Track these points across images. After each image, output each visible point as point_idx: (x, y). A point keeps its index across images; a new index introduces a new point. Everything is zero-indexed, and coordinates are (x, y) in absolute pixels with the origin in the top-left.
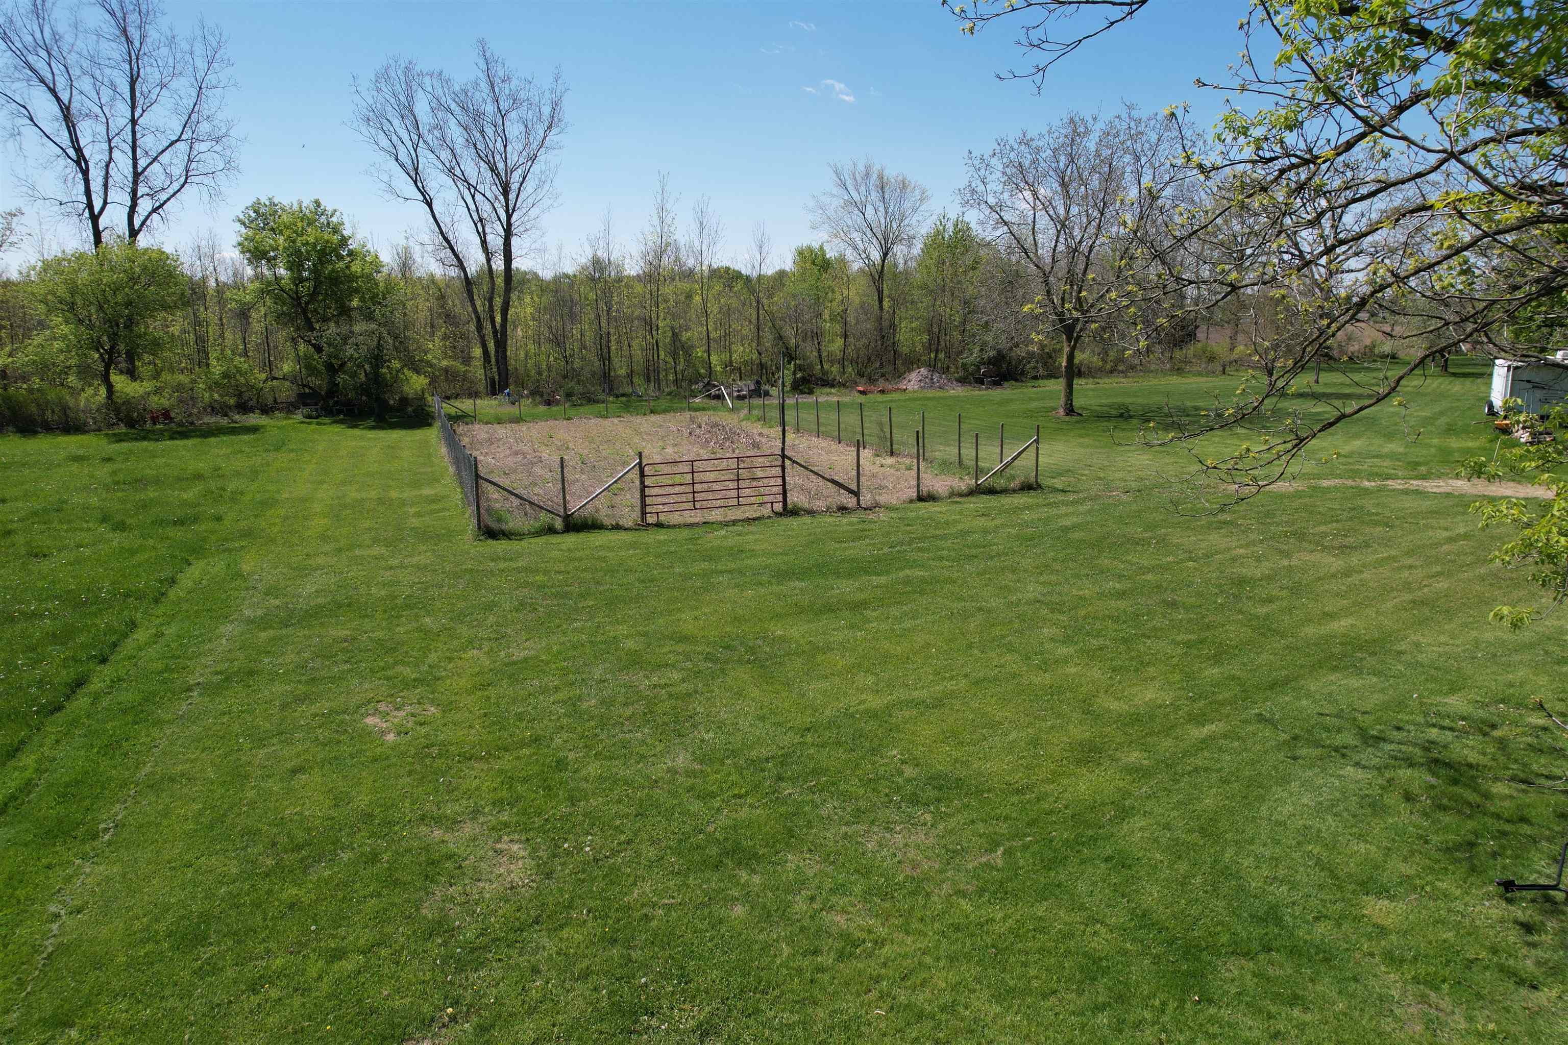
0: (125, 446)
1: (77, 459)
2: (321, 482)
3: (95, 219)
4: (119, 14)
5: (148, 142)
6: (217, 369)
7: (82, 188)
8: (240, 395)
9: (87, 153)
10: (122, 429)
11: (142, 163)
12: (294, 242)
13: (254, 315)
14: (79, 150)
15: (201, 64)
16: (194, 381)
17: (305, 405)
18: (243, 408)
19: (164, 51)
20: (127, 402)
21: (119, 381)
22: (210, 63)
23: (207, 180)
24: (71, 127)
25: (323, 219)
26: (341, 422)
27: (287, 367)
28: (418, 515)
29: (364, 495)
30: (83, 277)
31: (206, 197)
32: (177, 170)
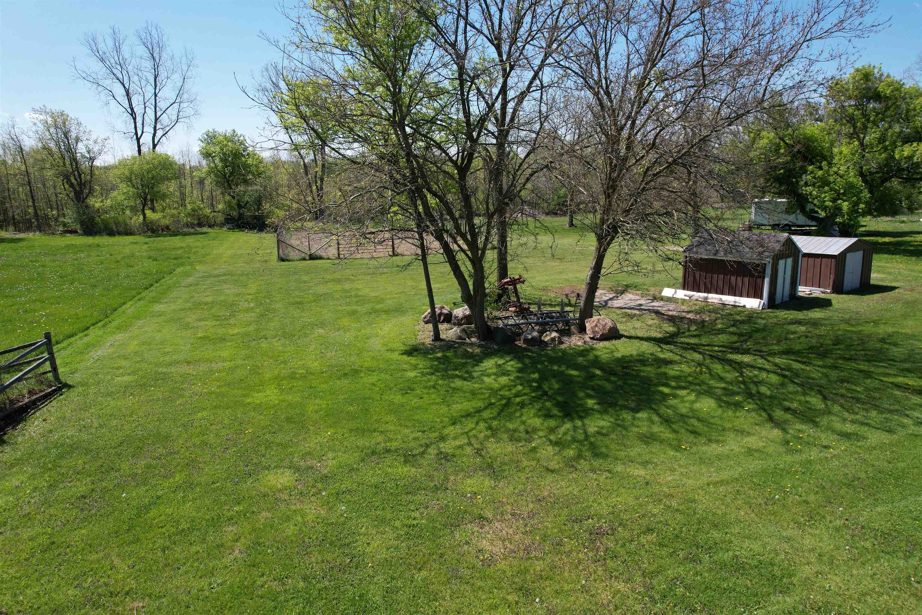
0: (152, 239)
1: (133, 243)
2: (229, 249)
3: (138, 140)
4: (150, 47)
5: (162, 105)
6: (189, 207)
7: (133, 126)
8: (199, 219)
9: (135, 110)
10: (149, 233)
11: (159, 114)
12: (222, 150)
13: (206, 182)
14: (132, 109)
15: (185, 68)
16: (179, 213)
17: (228, 223)
18: (200, 225)
19: (169, 62)
20: (151, 222)
21: (148, 213)
22: (189, 67)
23: (186, 120)
24: (129, 100)
25: (236, 138)
27: (220, 207)
30: (136, 167)
31: (186, 128)
32: (174, 118)
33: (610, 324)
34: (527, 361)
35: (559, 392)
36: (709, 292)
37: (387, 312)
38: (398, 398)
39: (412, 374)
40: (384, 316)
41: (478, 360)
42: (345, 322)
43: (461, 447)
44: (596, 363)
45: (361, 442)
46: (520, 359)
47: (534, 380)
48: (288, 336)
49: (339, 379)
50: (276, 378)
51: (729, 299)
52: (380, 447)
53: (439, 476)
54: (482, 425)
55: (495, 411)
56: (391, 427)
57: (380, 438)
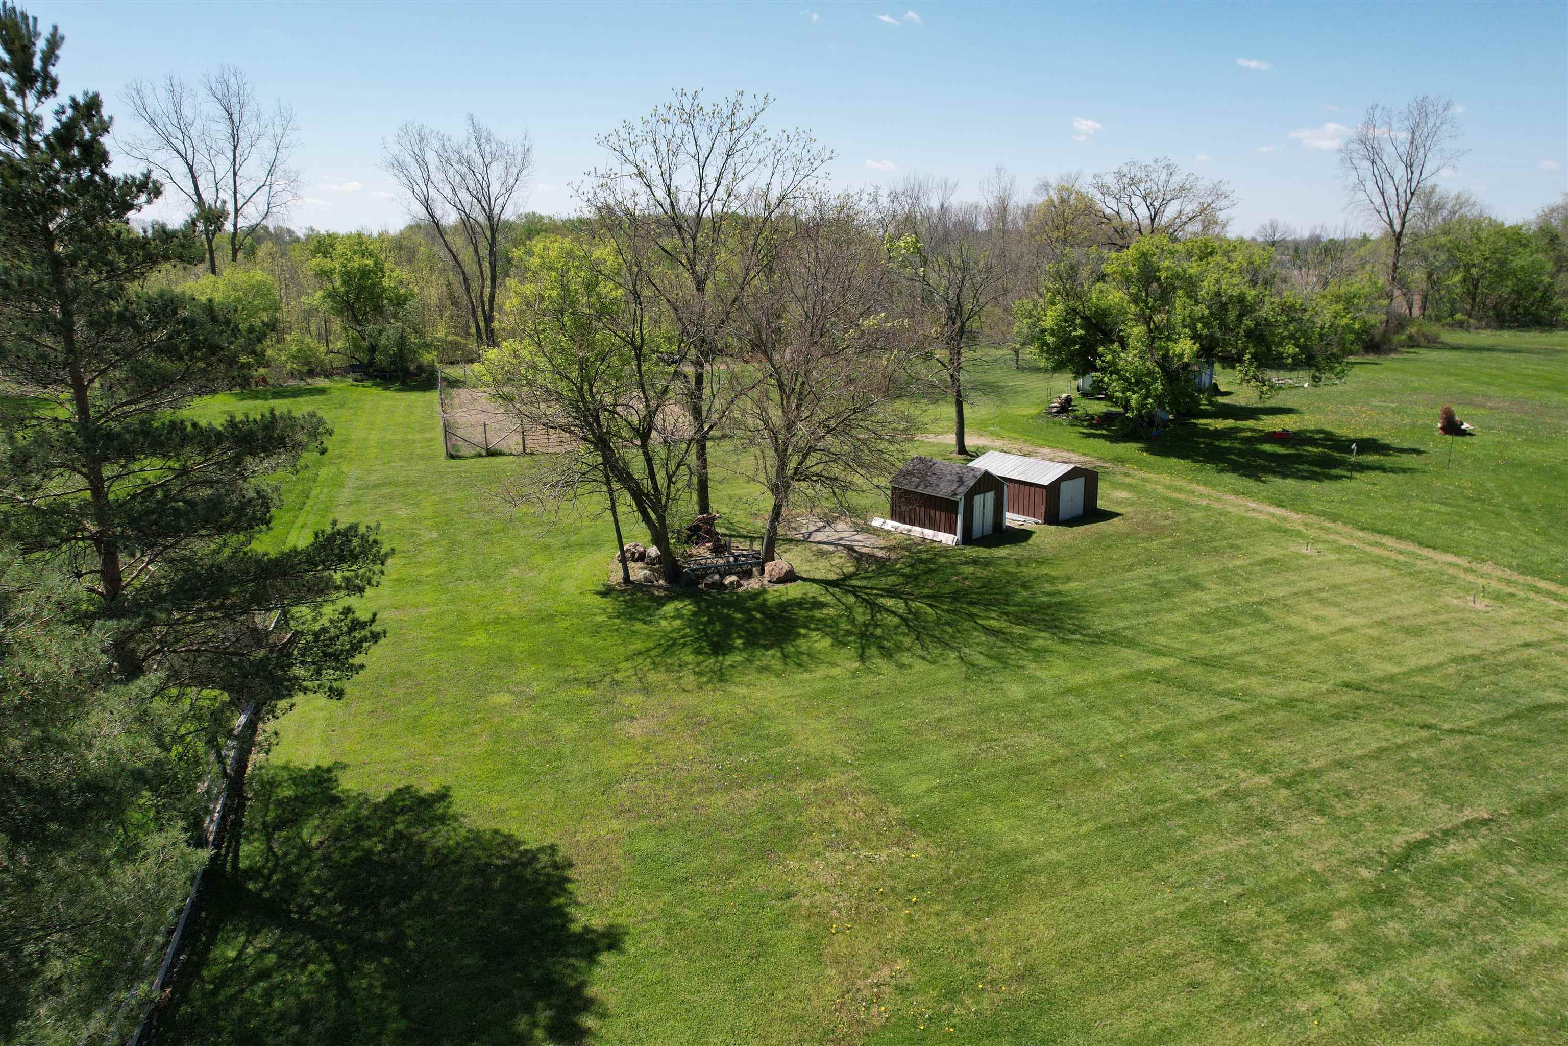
2: (371, 429)
3: (210, 242)
5: (245, 189)
6: (294, 346)
8: (310, 364)
10: (238, 390)
13: (319, 310)
14: (199, 196)
17: (354, 372)
18: (311, 373)
19: (255, 123)
22: (285, 129)
24: (195, 182)
26: (377, 385)
27: (339, 345)
28: (422, 448)
29: (394, 437)
33: (786, 568)
34: (703, 604)
35: (718, 634)
36: (914, 525)
37: (582, 546)
38: (586, 641)
39: (599, 619)
40: (578, 553)
41: (661, 602)
42: (539, 559)
43: (629, 677)
44: (763, 607)
45: (557, 674)
46: (697, 603)
47: (701, 623)
48: (484, 577)
49: (537, 623)
50: (482, 623)
51: (929, 533)
52: (571, 678)
53: (610, 696)
54: (649, 660)
55: (661, 650)
56: (580, 663)
57: (571, 672)
